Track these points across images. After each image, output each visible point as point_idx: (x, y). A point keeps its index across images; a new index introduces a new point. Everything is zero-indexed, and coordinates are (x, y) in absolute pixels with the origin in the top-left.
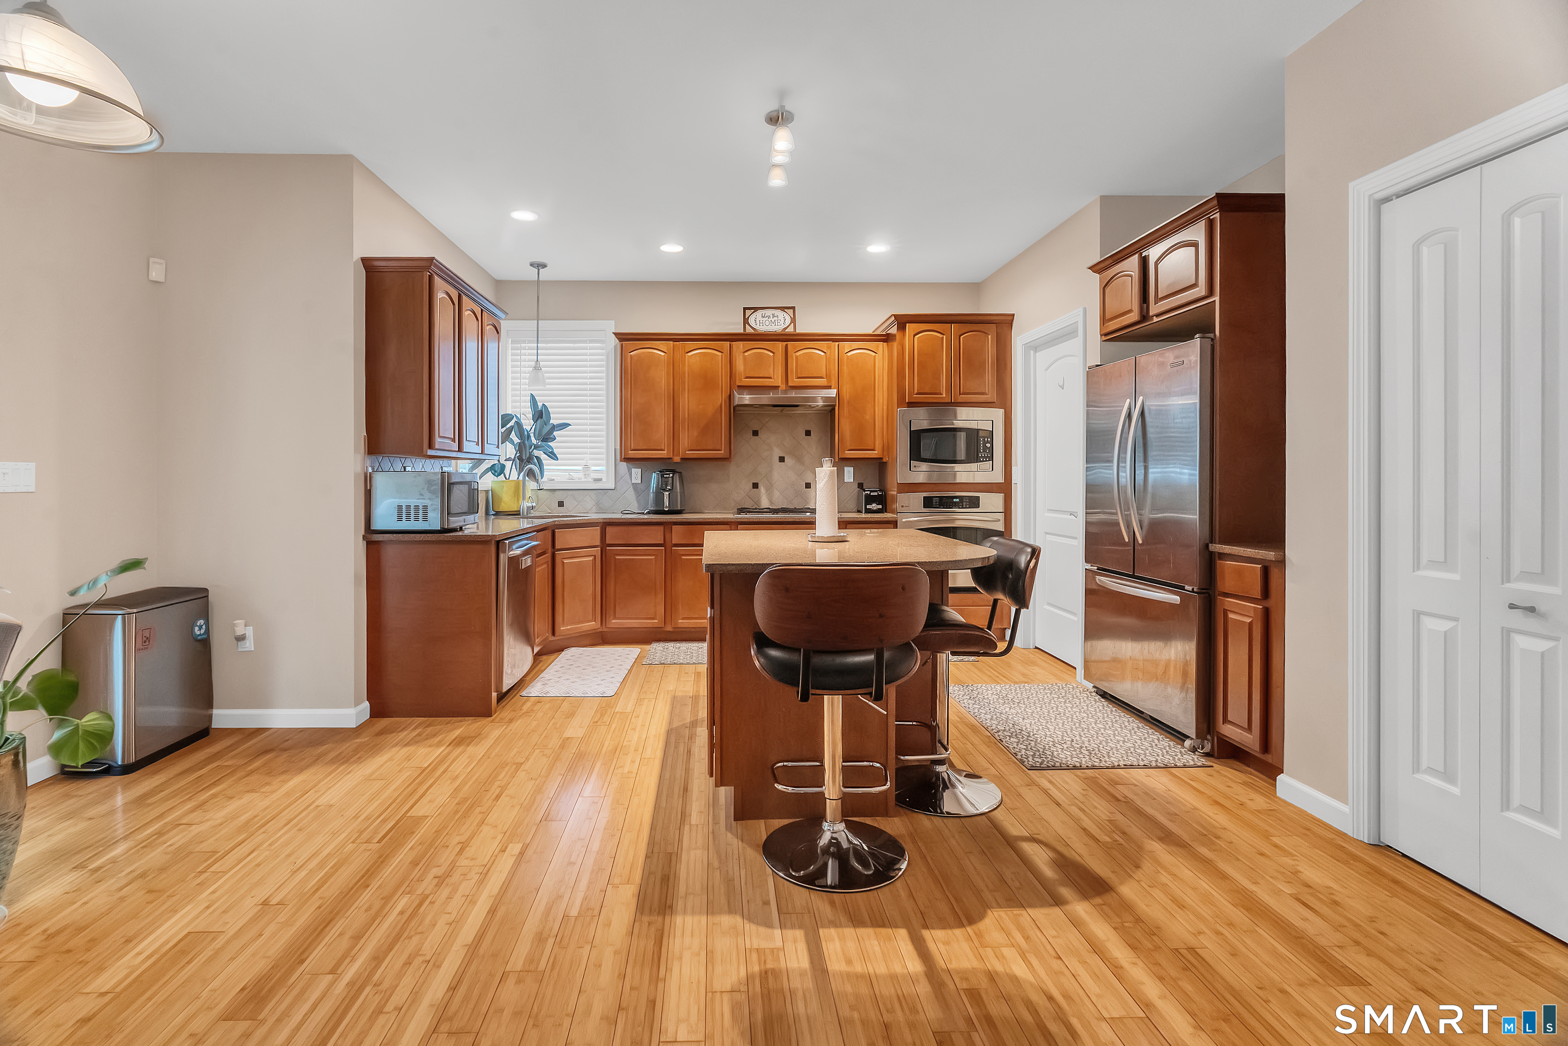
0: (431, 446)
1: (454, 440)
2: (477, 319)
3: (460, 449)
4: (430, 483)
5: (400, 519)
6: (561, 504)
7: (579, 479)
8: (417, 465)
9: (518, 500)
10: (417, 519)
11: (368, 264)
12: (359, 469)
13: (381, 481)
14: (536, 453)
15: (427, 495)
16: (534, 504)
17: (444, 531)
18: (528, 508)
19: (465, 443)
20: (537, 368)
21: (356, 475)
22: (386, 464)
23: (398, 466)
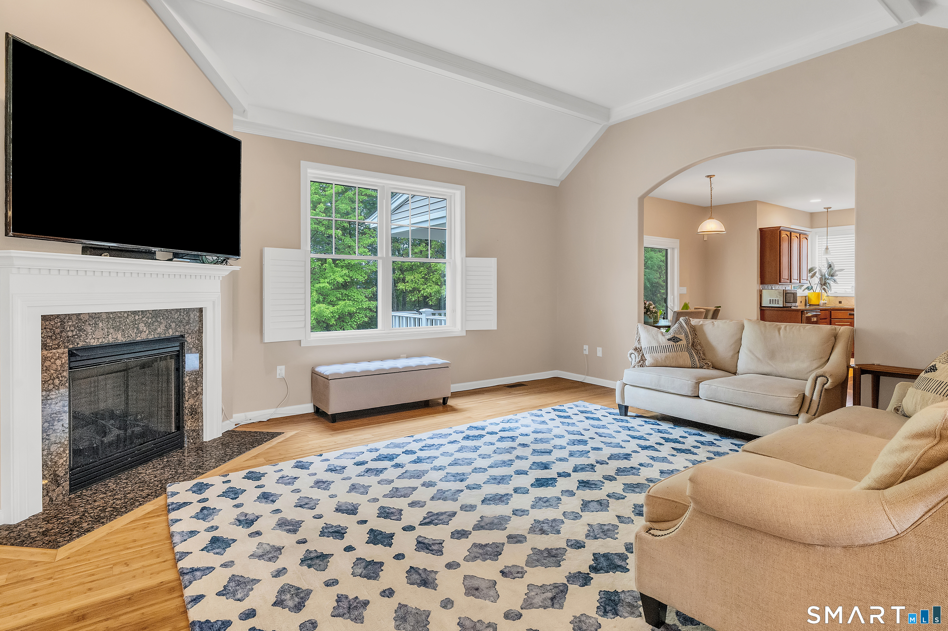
0: (780, 282)
1: (788, 279)
2: (798, 238)
3: (791, 282)
4: (780, 293)
5: (770, 303)
6: (840, 302)
7: (849, 292)
8: (777, 287)
9: (819, 300)
10: (775, 303)
11: (761, 230)
12: (758, 288)
13: (764, 292)
14: (828, 281)
15: (779, 296)
16: (826, 302)
17: (783, 307)
18: (823, 303)
19: (792, 280)
20: (827, 249)
21: (757, 290)
22: (766, 286)
23: (770, 288)
